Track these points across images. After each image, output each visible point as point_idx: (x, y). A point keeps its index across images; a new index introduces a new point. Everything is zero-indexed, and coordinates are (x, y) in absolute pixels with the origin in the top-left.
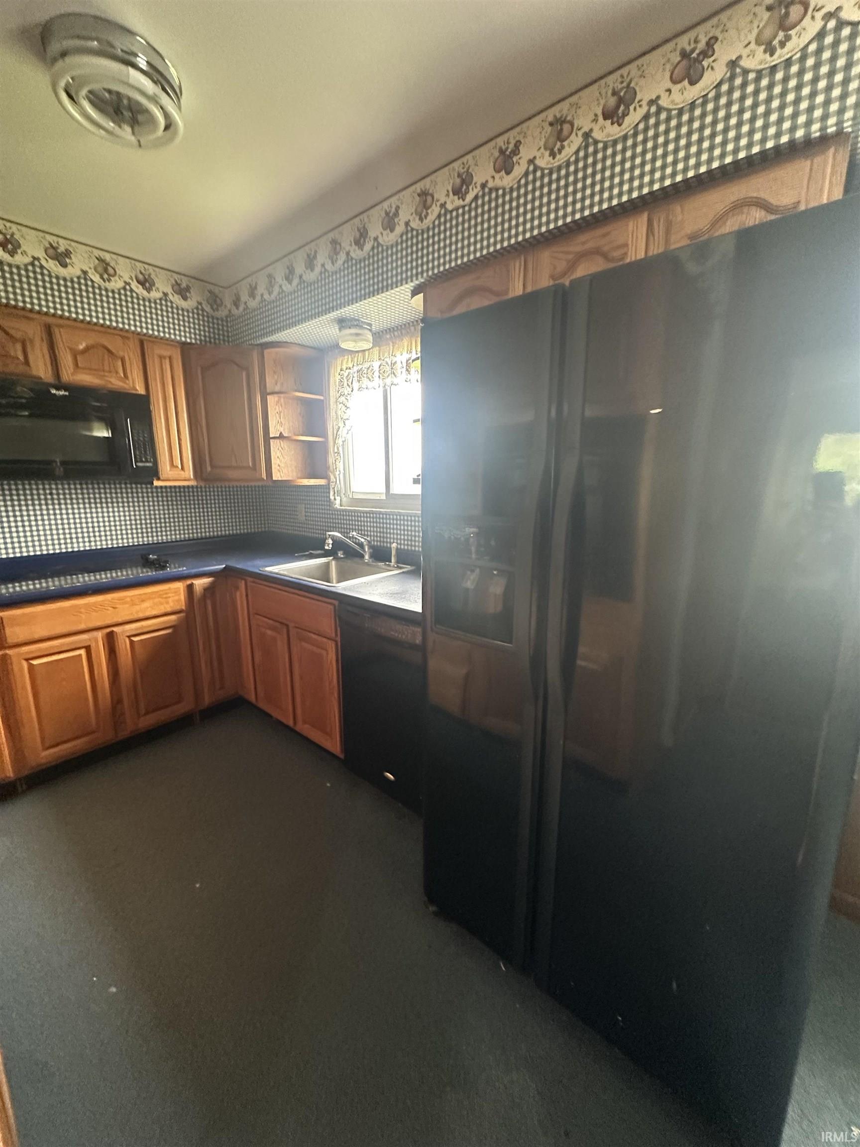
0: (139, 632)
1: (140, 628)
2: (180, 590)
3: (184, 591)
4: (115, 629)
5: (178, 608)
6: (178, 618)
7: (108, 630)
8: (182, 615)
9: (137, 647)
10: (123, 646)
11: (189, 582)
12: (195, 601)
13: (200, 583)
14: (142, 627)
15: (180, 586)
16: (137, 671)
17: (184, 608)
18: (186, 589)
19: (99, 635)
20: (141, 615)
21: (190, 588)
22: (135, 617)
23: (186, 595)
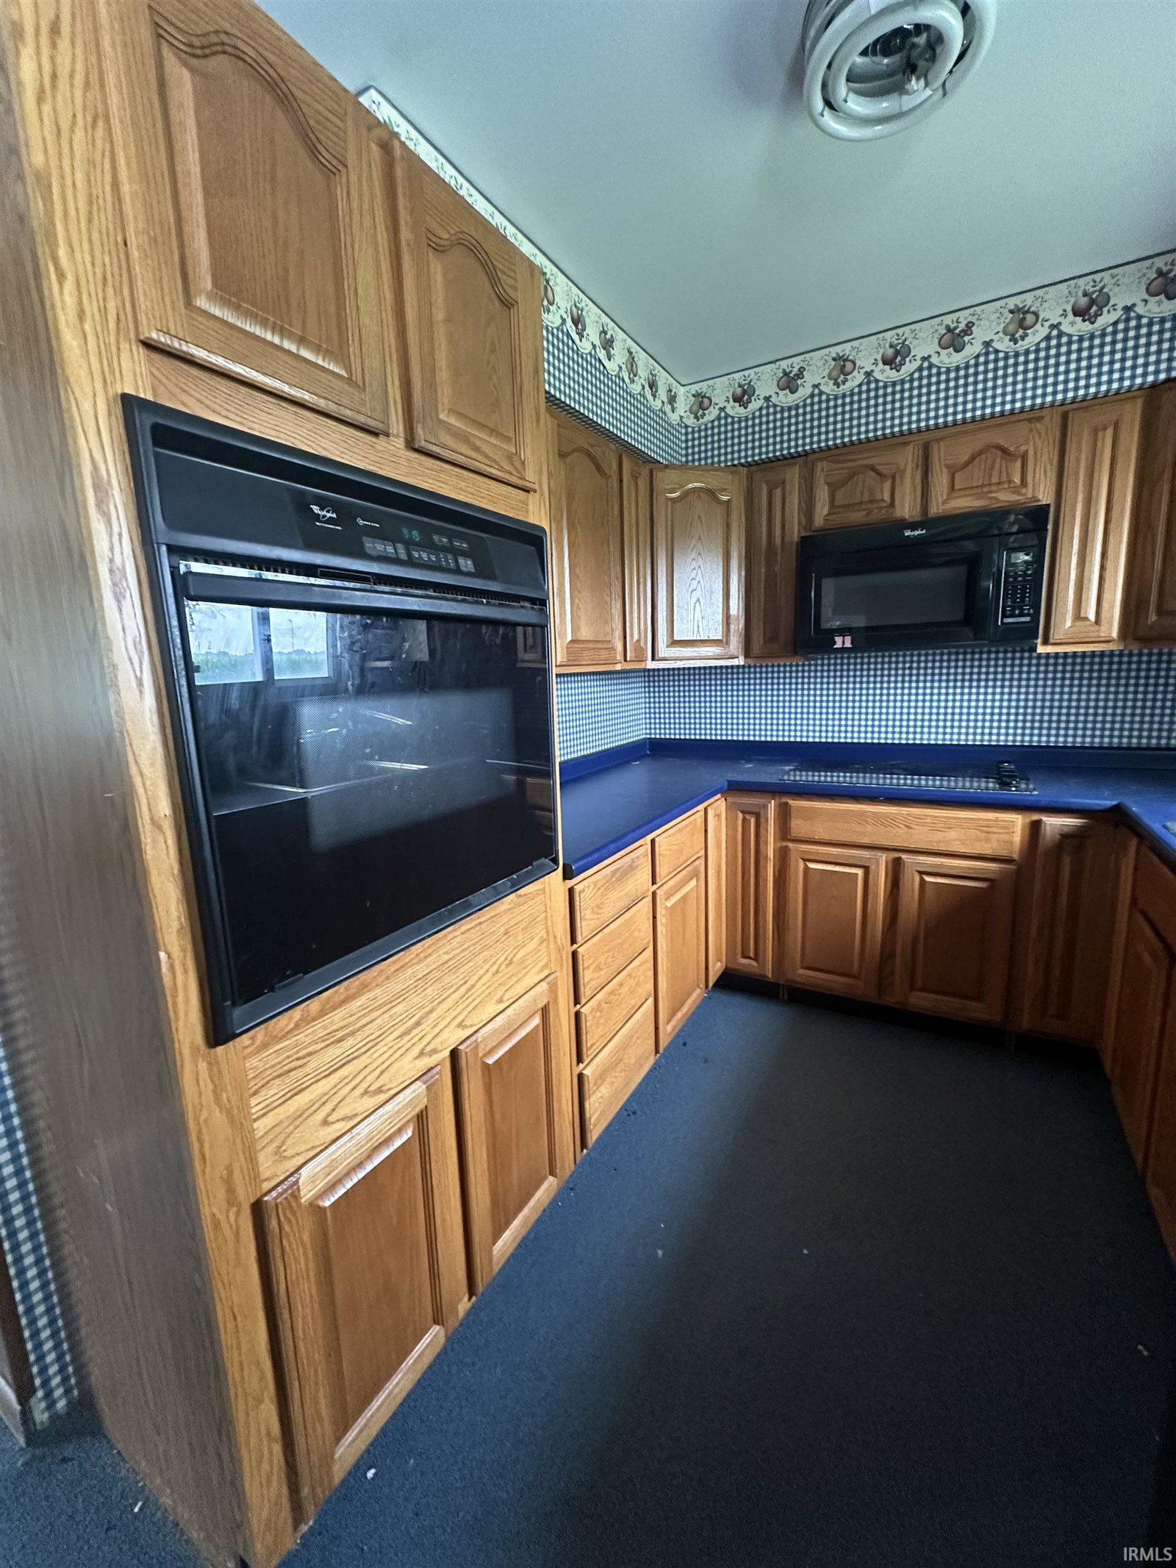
0: (935, 870)
1: (936, 866)
2: (1013, 826)
3: (1023, 830)
4: (904, 856)
5: (1003, 852)
6: (1001, 871)
7: (896, 855)
8: (1012, 867)
9: (928, 889)
10: (911, 882)
11: (1035, 817)
12: (1039, 852)
13: (1054, 824)
14: (942, 866)
15: (1018, 822)
16: (922, 926)
17: (1016, 856)
18: (1027, 830)
19: (883, 858)
20: (943, 847)
21: (1035, 827)
22: (935, 847)
23: (1026, 838)
